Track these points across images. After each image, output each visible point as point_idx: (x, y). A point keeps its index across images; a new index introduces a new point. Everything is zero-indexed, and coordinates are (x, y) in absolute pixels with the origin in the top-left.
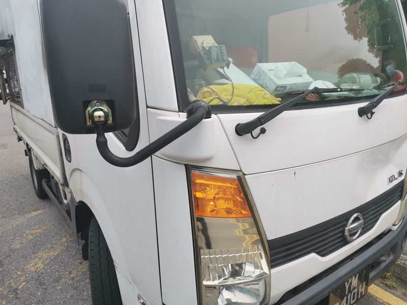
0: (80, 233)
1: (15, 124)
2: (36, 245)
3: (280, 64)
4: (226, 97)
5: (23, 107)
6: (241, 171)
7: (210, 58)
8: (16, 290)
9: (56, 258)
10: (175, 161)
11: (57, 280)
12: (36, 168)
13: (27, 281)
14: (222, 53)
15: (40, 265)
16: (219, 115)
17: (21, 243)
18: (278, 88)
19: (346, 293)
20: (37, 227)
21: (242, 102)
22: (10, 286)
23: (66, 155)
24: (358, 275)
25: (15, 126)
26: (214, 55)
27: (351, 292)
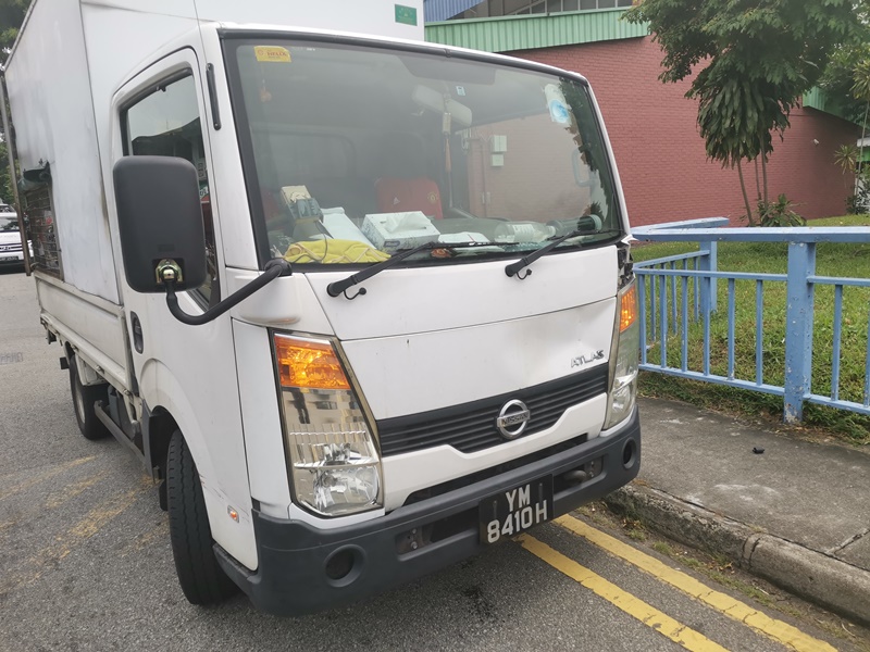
0: (157, 468)
1: (43, 311)
2: (84, 503)
3: (391, 216)
4: (317, 255)
5: (63, 280)
6: (335, 336)
7: (297, 212)
8: (55, 560)
9: (118, 518)
10: (255, 322)
11: (120, 547)
12: (84, 383)
13: (73, 550)
14: (311, 206)
15: (92, 528)
16: (308, 274)
17: (61, 500)
18: (386, 244)
19: (511, 510)
20: (86, 478)
21: (338, 259)
22: (45, 554)
23: (135, 344)
24: (528, 486)
25: (43, 315)
26: (302, 210)
27: (521, 510)
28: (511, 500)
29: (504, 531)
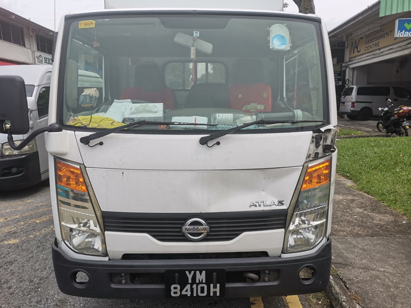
4: (85, 123)
6: (83, 164)
16: (76, 132)
19: (190, 282)
21: (96, 126)
27: (198, 285)
28: (190, 277)
29: (184, 293)
